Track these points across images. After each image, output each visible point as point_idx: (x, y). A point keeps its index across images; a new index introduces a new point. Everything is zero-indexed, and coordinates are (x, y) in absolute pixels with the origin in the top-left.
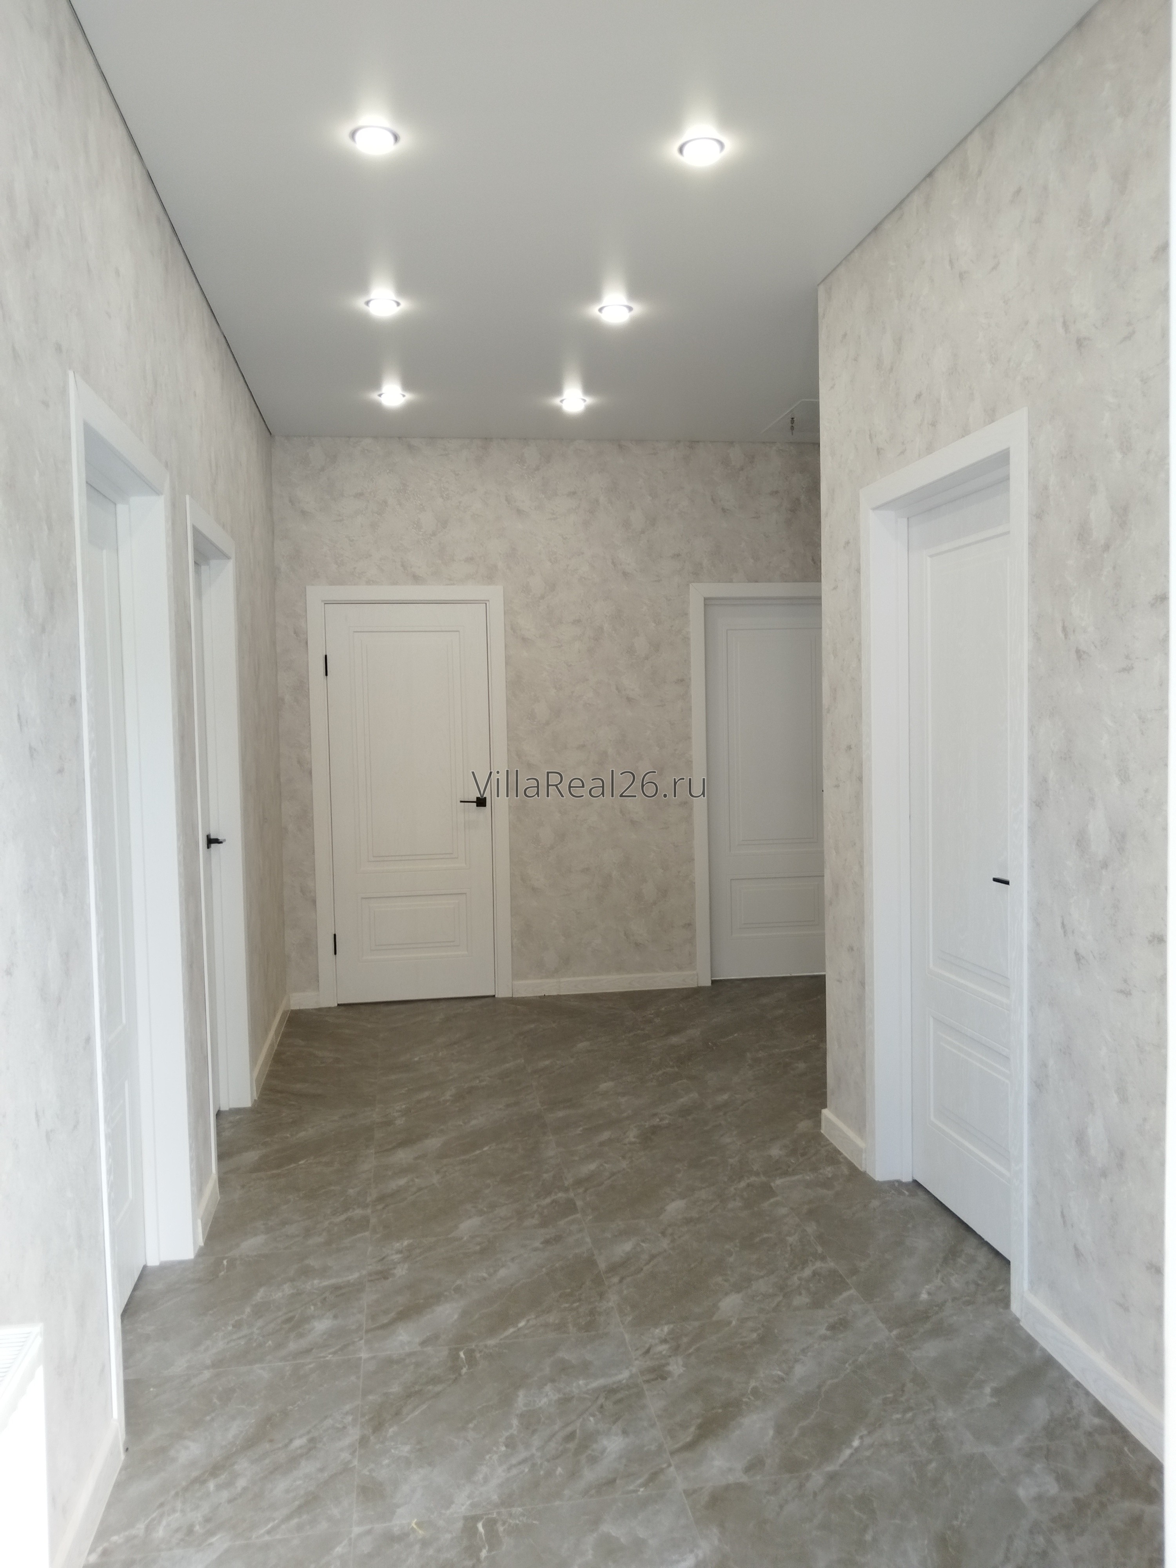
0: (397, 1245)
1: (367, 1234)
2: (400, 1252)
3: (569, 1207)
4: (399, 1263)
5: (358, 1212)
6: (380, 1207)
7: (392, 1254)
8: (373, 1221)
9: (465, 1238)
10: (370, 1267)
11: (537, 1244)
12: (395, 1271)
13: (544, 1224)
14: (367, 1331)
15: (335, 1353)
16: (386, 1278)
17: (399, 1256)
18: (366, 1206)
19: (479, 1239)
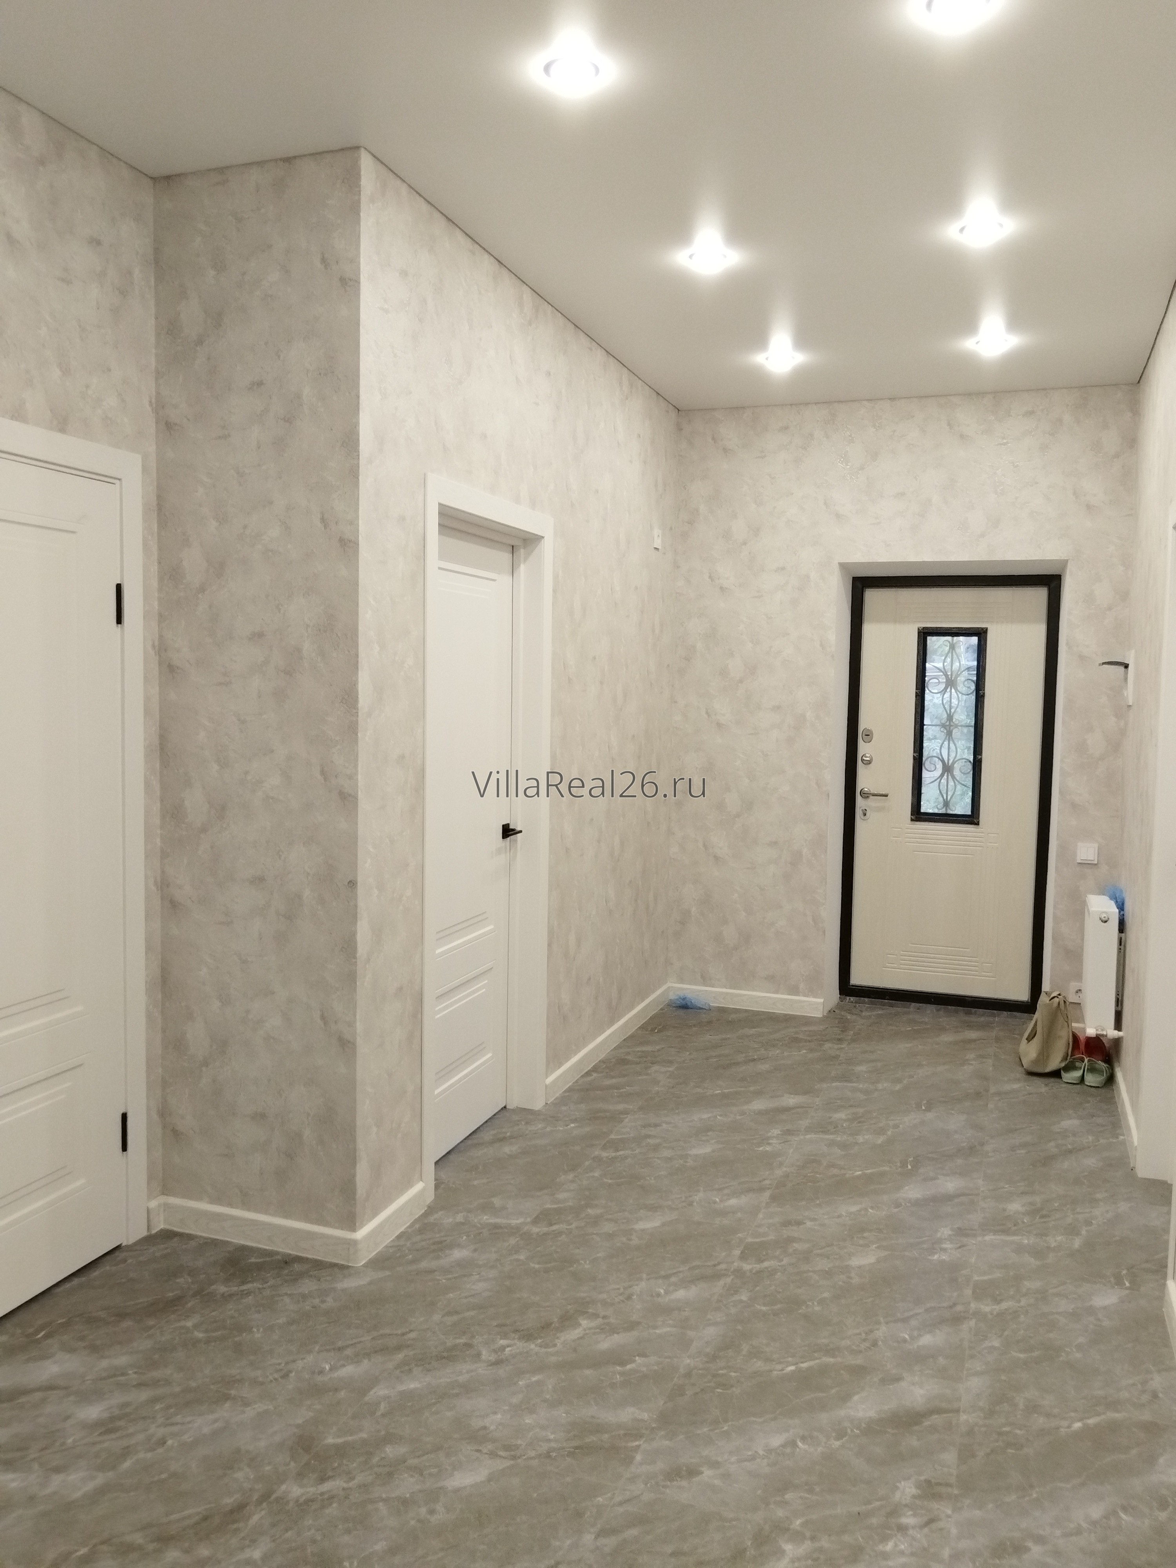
0: (944, 1257)
1: (976, 1278)
2: (945, 1250)
3: (751, 1252)
4: (945, 1239)
5: (987, 1308)
6: (959, 1308)
7: (951, 1249)
8: (968, 1292)
9: (874, 1246)
10: (974, 1242)
11: (809, 1224)
12: (950, 1232)
13: (790, 1240)
14: (978, 1195)
15: (1004, 1188)
16: (959, 1229)
17: (944, 1246)
18: (977, 1314)
19: (861, 1242)
